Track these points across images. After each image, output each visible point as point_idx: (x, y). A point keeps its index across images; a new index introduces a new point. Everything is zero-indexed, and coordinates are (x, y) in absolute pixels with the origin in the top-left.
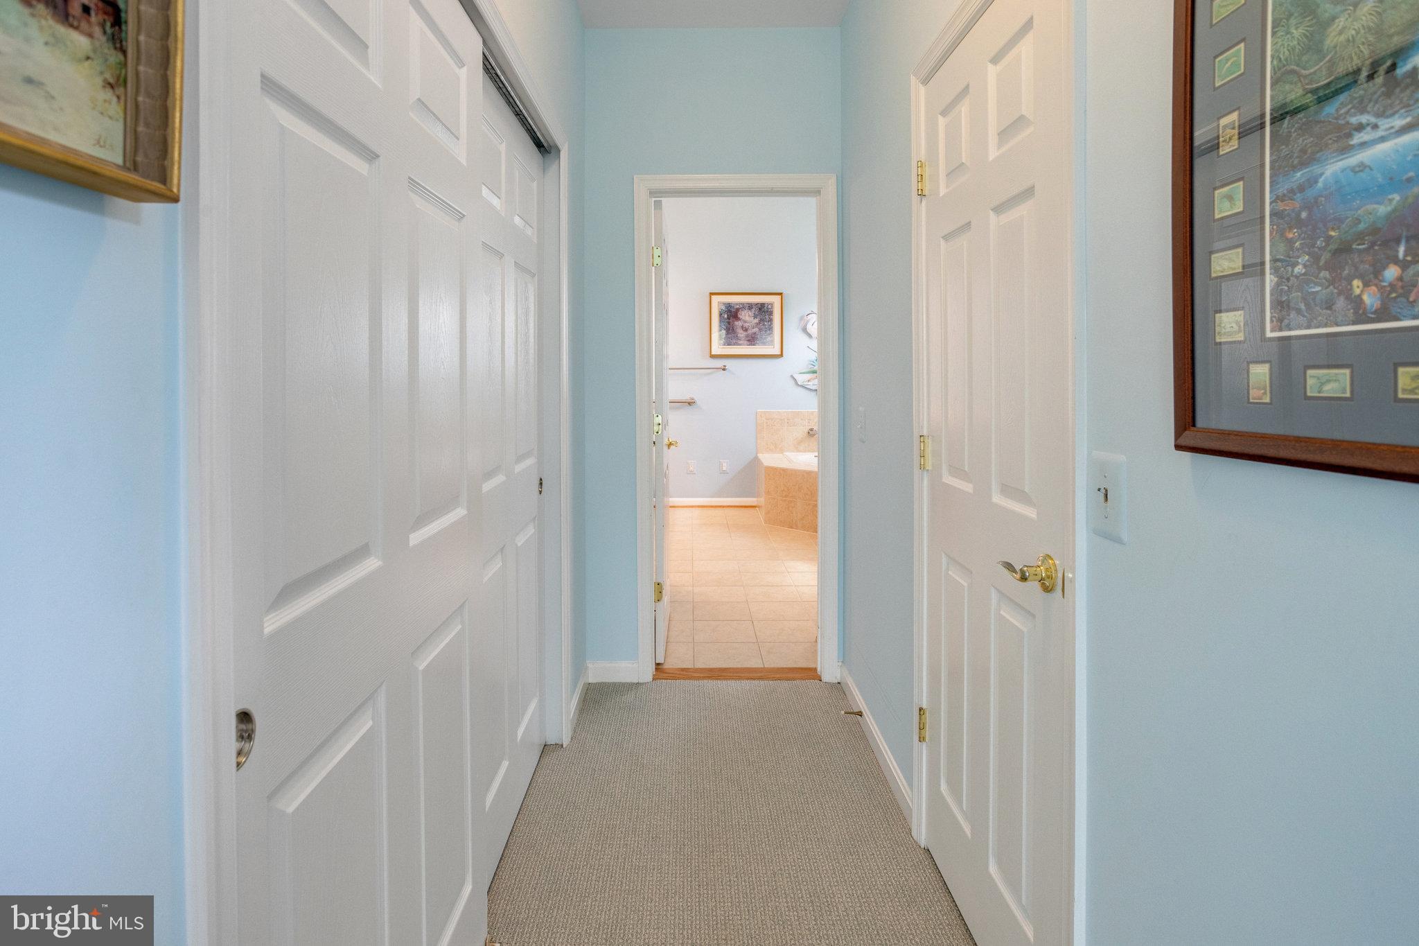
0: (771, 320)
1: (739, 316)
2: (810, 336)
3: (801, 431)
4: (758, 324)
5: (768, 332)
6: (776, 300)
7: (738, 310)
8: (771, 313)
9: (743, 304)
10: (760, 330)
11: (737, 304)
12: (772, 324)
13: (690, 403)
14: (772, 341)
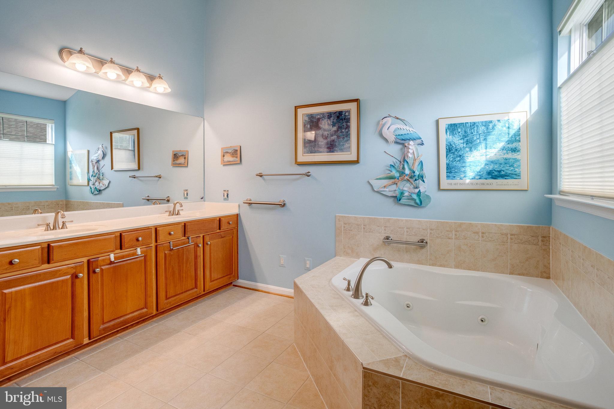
0: (348, 127)
1: (321, 126)
2: (386, 140)
3: (377, 238)
4: (336, 132)
5: (346, 139)
6: (352, 107)
7: (319, 120)
8: (348, 120)
9: (323, 114)
10: (338, 137)
11: (318, 114)
12: (349, 131)
13: (283, 205)
14: (350, 147)
